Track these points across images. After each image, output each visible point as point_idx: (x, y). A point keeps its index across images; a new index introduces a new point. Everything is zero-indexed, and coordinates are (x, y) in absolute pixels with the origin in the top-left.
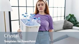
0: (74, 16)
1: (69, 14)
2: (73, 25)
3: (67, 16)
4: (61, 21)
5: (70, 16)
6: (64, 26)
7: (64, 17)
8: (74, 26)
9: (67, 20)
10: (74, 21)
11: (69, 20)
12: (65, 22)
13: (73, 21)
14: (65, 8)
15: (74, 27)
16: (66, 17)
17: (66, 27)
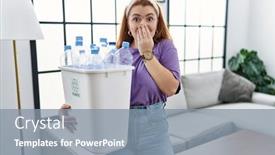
0: (259, 55)
1: (238, 51)
2: (254, 86)
3: (233, 58)
4: (212, 73)
5: (242, 58)
6: (221, 91)
7: (221, 60)
8: (257, 91)
9: (234, 72)
10: (257, 73)
11: (239, 71)
12: (226, 76)
13: (255, 76)
14: (226, 27)
15: (257, 96)
16: (230, 61)
17: (228, 96)
